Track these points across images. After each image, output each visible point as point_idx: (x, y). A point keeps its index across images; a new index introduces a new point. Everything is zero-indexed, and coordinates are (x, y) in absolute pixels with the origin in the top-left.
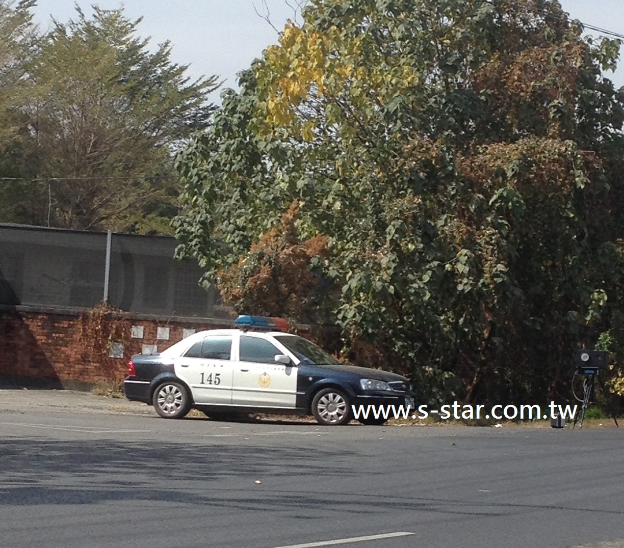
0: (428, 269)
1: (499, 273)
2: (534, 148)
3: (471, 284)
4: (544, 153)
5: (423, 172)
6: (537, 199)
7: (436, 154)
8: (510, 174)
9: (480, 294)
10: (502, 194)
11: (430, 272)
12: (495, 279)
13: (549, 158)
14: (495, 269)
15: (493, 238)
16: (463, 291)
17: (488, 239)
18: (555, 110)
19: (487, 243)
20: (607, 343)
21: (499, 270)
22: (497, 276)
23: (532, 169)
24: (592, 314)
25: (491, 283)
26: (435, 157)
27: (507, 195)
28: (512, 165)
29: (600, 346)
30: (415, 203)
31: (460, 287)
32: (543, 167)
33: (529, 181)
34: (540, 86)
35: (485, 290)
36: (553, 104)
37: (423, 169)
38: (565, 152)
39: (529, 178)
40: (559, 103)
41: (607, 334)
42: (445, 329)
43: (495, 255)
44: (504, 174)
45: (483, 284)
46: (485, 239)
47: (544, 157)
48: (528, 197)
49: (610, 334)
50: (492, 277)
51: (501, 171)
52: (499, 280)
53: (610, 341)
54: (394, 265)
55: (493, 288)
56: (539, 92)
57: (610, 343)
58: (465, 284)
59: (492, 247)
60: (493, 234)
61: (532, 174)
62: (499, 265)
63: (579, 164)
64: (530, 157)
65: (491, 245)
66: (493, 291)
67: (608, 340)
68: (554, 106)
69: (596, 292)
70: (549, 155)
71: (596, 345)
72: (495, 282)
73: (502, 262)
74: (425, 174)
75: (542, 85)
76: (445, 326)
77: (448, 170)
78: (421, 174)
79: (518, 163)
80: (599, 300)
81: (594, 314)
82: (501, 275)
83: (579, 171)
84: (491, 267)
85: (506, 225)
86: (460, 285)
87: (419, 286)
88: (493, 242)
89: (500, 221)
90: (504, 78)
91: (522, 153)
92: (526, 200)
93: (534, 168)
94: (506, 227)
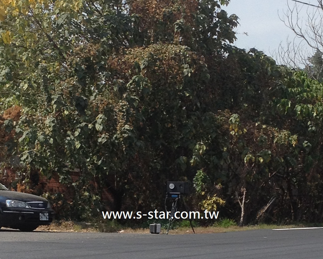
0: (78, 128)
1: (125, 130)
2: (159, 50)
3: (106, 138)
4: (166, 53)
5: (85, 65)
6: (160, 83)
7: (93, 53)
8: (142, 67)
9: (113, 144)
10: (135, 79)
11: (79, 130)
12: (123, 135)
13: (168, 57)
14: (124, 128)
15: (124, 107)
16: (101, 142)
17: (121, 109)
18: (178, 26)
19: (120, 111)
20: (201, 177)
21: (126, 128)
22: (125, 133)
23: (157, 63)
24: (194, 158)
25: (121, 137)
26: (92, 55)
27: (138, 80)
28: (143, 61)
29: (197, 179)
30: (71, 84)
31: (100, 140)
32: (164, 62)
33: (154, 71)
34: (168, 11)
35: (117, 142)
36: (176, 23)
37: (84, 63)
38: (179, 53)
39: (154, 70)
40: (180, 22)
41: (201, 172)
42: (88, 167)
43: (124, 119)
44: (139, 67)
45: (116, 138)
46: (119, 109)
47: (166, 56)
48: (154, 82)
49: (203, 172)
50: (121, 133)
51: (137, 65)
52: (126, 135)
53: (203, 176)
54: (53, 124)
55: (122, 141)
56: (168, 15)
57: (203, 177)
58: (103, 138)
59: (123, 113)
60: (125, 105)
61: (156, 67)
62: (126, 125)
63: (188, 61)
64: (155, 56)
65: (123, 112)
66: (122, 142)
67: (201, 175)
68: (177, 24)
69: (198, 144)
70: (169, 55)
71: (194, 179)
72: (123, 137)
73: (128, 123)
74: (85, 66)
75: (170, 10)
76: (89, 166)
77: (102, 64)
78: (83, 66)
79: (148, 60)
80: (200, 149)
81: (195, 159)
82: (127, 132)
83: (187, 65)
84: (121, 127)
85: (137, 100)
86: (100, 138)
87: (71, 139)
88: (124, 110)
89: (133, 97)
90: (147, 6)
91: (151, 54)
92: (153, 84)
93: (158, 63)
94: (137, 101)
